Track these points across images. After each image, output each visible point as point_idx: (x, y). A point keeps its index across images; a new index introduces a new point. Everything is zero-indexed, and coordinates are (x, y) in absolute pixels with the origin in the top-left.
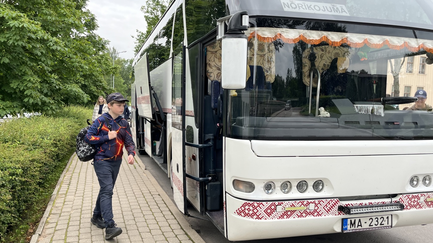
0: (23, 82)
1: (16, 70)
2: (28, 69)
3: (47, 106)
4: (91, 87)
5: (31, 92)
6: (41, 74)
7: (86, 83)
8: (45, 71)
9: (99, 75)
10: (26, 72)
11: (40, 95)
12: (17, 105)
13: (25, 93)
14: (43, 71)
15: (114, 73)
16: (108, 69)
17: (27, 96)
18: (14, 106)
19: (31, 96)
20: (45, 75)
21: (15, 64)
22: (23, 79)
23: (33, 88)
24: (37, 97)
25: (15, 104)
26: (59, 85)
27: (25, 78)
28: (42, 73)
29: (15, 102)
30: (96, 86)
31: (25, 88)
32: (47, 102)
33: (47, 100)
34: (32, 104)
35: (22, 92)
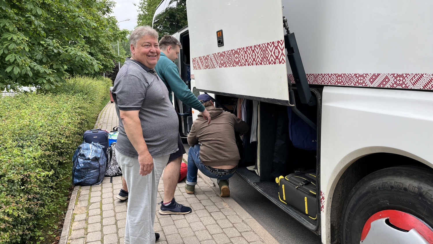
0: (2, 43)
2: (9, 23)
4: (98, 55)
5: (15, 57)
7: (93, 51)
8: (36, 28)
10: (6, 27)
11: (31, 62)
13: (7, 59)
17: (9, 64)
23: (19, 52)
24: (25, 65)
26: (58, 48)
30: (104, 54)
32: (41, 72)
33: (41, 69)
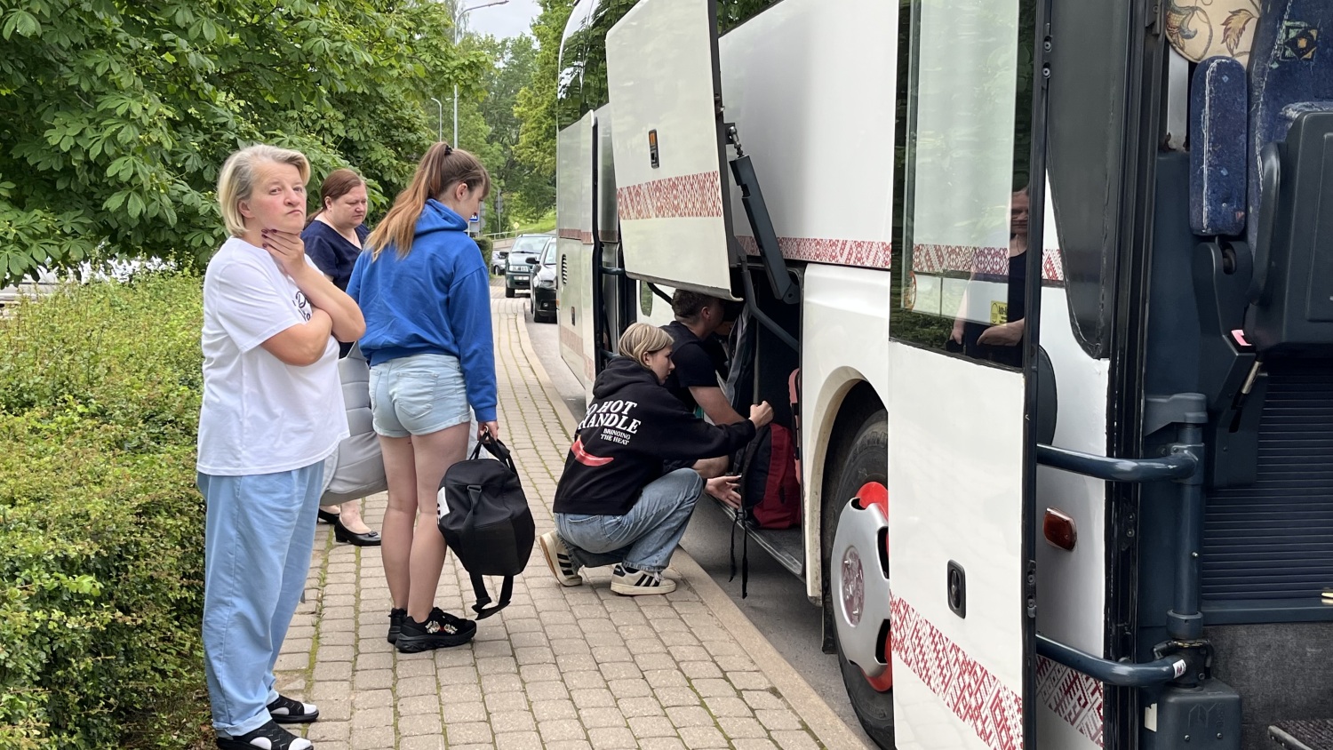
0: (99, 123)
1: (71, 68)
2: (119, 62)
3: (200, 228)
4: (372, 149)
5: (135, 165)
6: (173, 88)
7: (355, 135)
8: (190, 72)
9: (406, 96)
10: (111, 77)
11: (174, 182)
12: (78, 228)
13: (110, 172)
14: (182, 73)
15: (468, 88)
16: (442, 72)
17: (119, 186)
18: (62, 230)
19: (132, 186)
20: (190, 91)
21: (66, 43)
22: (100, 108)
23: (144, 151)
25: (68, 221)
27: (109, 102)
28: (176, 81)
29: (67, 214)
30: (395, 145)
31: (107, 152)
32: (201, 212)
33: (201, 202)
34: (137, 223)
35: (97, 166)
